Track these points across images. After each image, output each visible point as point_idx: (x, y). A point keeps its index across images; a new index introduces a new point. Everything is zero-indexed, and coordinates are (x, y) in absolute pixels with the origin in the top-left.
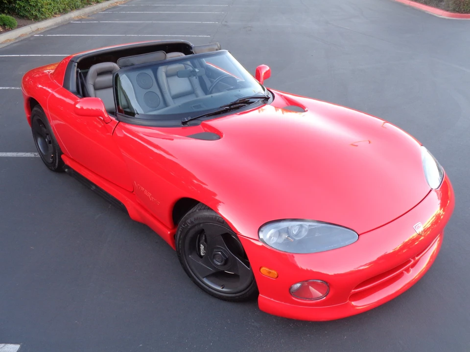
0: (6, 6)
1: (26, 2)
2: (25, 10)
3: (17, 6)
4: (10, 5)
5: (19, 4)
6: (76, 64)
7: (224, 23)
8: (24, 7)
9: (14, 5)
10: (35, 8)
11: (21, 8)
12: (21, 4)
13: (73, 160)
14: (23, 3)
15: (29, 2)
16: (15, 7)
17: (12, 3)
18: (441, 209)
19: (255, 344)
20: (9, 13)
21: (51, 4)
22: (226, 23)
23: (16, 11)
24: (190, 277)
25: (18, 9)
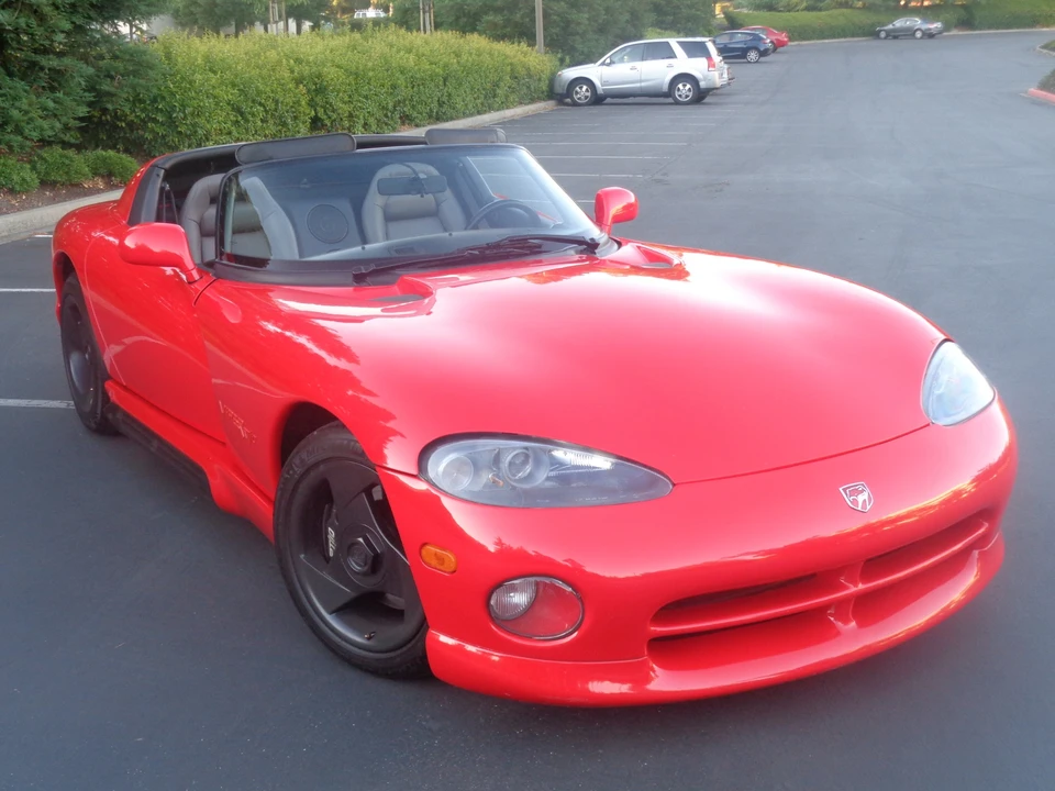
0: (122, 135)
1: (169, 127)
2: (166, 144)
3: (148, 136)
4: (132, 131)
5: (152, 131)
6: (162, 172)
7: (658, 177)
8: (163, 137)
9: (141, 132)
10: (190, 139)
11: (156, 141)
12: (157, 130)
13: (125, 388)
14: (162, 128)
15: (177, 126)
16: (143, 136)
17: (138, 129)
18: (972, 483)
19: (412, 758)
20: (126, 151)
21: (230, 133)
22: (662, 177)
23: (145, 146)
24: (302, 615)
25: (150, 143)
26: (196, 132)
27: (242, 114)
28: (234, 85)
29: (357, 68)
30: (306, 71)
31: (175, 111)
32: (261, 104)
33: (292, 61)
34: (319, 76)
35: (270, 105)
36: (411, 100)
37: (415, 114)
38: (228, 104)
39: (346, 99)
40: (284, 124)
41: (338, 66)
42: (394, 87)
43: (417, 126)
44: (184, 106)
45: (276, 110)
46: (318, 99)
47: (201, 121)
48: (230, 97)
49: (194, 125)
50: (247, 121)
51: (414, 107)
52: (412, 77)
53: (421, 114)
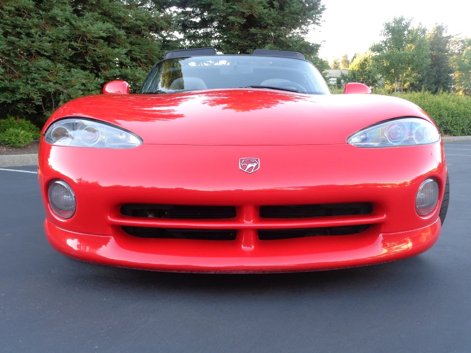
36: (451, 123)
37: (452, 130)
42: (440, 115)
43: (454, 135)
51: (452, 126)
52: (452, 112)
53: (456, 130)
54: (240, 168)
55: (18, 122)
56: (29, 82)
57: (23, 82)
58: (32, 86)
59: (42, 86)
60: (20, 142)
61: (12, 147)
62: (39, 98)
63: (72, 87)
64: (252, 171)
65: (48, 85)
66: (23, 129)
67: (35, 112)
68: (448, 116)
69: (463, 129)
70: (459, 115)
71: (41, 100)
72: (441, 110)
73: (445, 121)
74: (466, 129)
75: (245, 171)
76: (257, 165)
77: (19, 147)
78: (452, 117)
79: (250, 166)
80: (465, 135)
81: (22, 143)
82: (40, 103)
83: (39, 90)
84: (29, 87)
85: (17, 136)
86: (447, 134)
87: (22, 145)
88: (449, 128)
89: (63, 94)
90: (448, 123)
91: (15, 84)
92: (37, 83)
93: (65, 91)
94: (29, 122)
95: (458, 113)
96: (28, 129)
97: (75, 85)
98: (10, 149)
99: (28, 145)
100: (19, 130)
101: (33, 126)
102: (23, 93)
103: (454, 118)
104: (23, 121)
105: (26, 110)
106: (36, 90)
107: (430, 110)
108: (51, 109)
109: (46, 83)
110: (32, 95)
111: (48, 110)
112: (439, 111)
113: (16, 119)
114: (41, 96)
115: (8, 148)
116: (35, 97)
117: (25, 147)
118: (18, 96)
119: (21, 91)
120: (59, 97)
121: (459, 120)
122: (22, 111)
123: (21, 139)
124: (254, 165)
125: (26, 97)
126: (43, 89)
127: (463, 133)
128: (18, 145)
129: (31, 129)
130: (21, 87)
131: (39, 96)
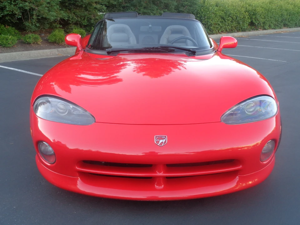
26: (208, 23)
27: (224, 19)
28: (223, 11)
29: (269, 8)
30: (250, 8)
31: (202, 17)
32: (231, 17)
33: (247, 5)
34: (255, 10)
35: (235, 17)
36: (288, 19)
37: (289, 24)
38: (220, 16)
39: (263, 17)
40: (239, 23)
41: (263, 8)
42: (282, 15)
43: (290, 28)
44: (205, 16)
45: (236, 19)
46: (254, 17)
47: (210, 21)
48: (221, 14)
49: (208, 21)
50: (226, 22)
51: (289, 22)
52: (290, 12)
53: (292, 24)
54: (155, 142)
55: (6, 29)
56: (12, 2)
57: (8, 3)
58: (15, 5)
59: (21, 5)
60: (9, 44)
61: (4, 47)
62: (20, 13)
63: (41, 5)
64: (163, 145)
65: (25, 5)
66: (11, 34)
67: (18, 21)
68: (287, 15)
69: (296, 23)
70: (294, 14)
71: (21, 15)
72: (282, 11)
73: (285, 18)
74: (298, 23)
75: (158, 145)
76: (166, 141)
77: (9, 47)
78: (290, 15)
79: (161, 141)
80: (297, 27)
81: (11, 45)
82: (20, 17)
83: (19, 8)
84: (12, 6)
85: (7, 40)
86: (285, 27)
87: (10, 46)
88: (287, 22)
89: (35, 10)
90: (286, 19)
91: (3, 4)
92: (18, 3)
93: (36, 8)
94: (14, 28)
95: (293, 13)
96: (13, 33)
97: (43, 4)
98: (3, 48)
99: (14, 45)
100: (8, 36)
101: (17, 31)
102: (9, 10)
103: (291, 16)
104: (10, 28)
105: (12, 20)
106: (17, 8)
107: (275, 11)
108: (28, 20)
109: (24, 2)
110: (15, 11)
111: (26, 20)
112: (281, 12)
113: (5, 26)
114: (21, 12)
115: (2, 48)
116: (17, 13)
117: (12, 47)
118: (6, 13)
119: (8, 9)
120: (33, 12)
121: (294, 18)
122: (9, 21)
123: (10, 42)
124: (164, 141)
125: (11, 13)
126: (22, 7)
127: (296, 26)
128: (8, 46)
129: (15, 33)
130: (7, 6)
131: (20, 12)
